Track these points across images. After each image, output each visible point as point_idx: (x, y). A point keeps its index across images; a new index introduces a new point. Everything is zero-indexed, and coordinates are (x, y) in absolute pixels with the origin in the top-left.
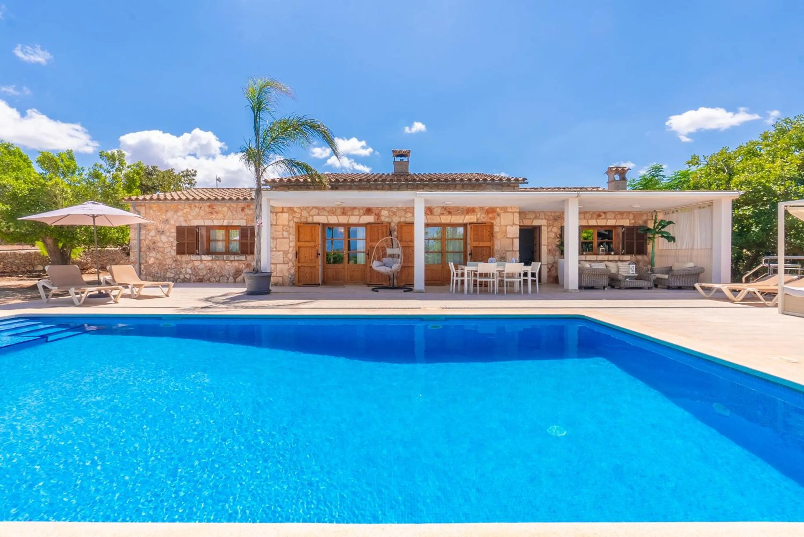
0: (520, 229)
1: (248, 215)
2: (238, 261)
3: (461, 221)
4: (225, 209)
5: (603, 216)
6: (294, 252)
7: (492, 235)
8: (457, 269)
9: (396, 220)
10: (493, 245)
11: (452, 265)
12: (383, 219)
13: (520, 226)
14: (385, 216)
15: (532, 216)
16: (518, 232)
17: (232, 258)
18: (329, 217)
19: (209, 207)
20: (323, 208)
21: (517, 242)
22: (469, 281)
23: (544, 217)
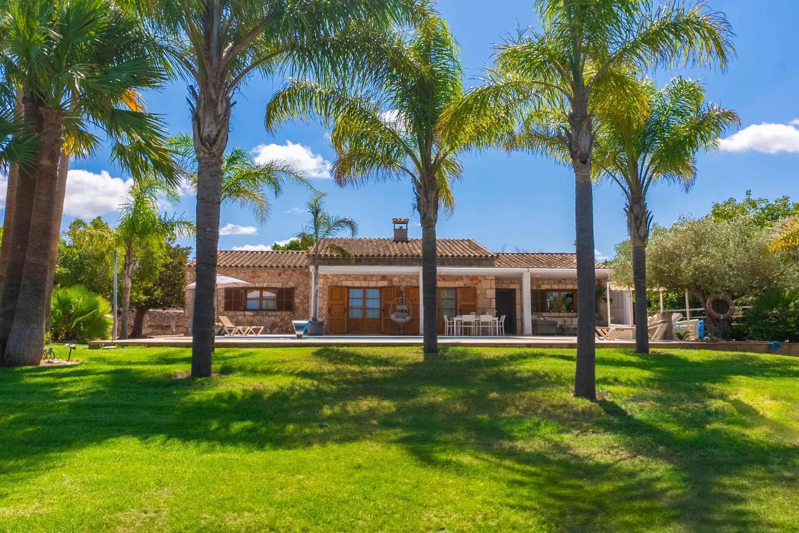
0: (496, 293)
1: (284, 279)
2: (275, 316)
3: (452, 286)
4: (265, 274)
6: (327, 308)
7: (475, 296)
8: (449, 320)
9: (404, 284)
10: (476, 303)
11: (446, 317)
12: (394, 283)
13: (496, 289)
14: (396, 281)
15: (508, 282)
16: (494, 294)
17: (270, 313)
18: (354, 282)
19: (253, 272)
20: (350, 275)
21: (494, 301)
22: (457, 327)
23: (517, 282)
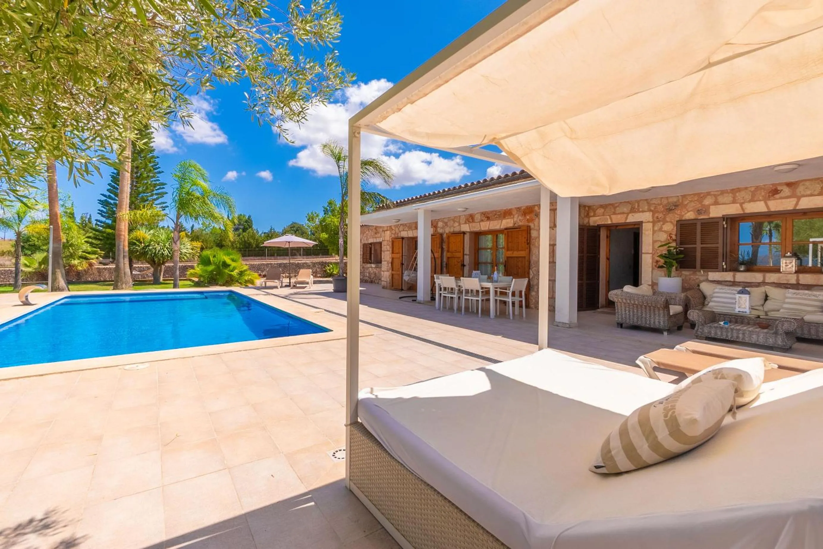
3: (500, 227)
5: (786, 191)
6: (391, 262)
7: (527, 242)
9: (447, 230)
10: (529, 254)
12: (439, 230)
15: (627, 209)
18: (409, 232)
20: (406, 225)
23: (646, 208)
